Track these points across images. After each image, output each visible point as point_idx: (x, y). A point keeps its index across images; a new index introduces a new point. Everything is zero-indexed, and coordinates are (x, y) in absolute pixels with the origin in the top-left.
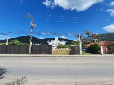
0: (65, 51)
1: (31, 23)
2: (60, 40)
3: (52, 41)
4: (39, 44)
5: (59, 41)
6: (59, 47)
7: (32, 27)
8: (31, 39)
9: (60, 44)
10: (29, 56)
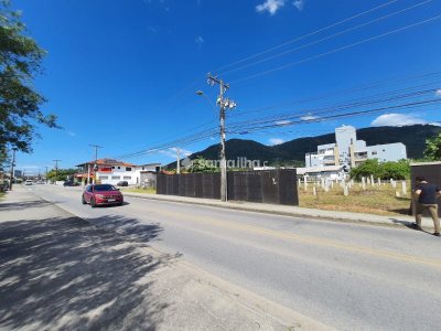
0: (391, 193)
1: (219, 100)
2: (372, 136)
3: (320, 147)
4: (267, 165)
5: (363, 143)
6: (357, 175)
7: (223, 114)
8: (223, 151)
9: (370, 157)
10: (220, 206)
